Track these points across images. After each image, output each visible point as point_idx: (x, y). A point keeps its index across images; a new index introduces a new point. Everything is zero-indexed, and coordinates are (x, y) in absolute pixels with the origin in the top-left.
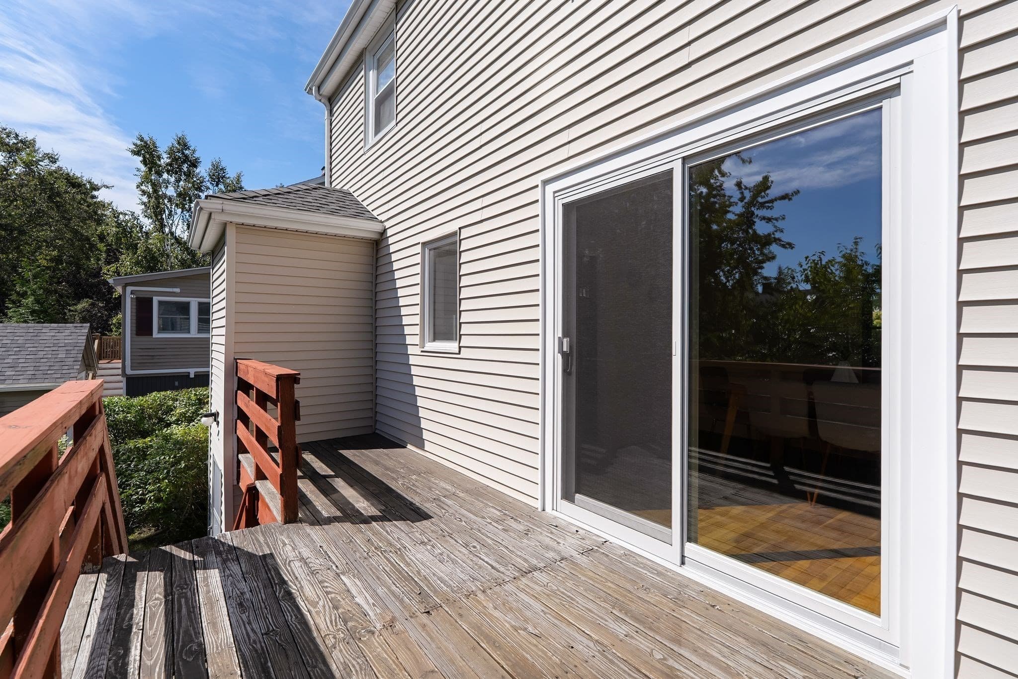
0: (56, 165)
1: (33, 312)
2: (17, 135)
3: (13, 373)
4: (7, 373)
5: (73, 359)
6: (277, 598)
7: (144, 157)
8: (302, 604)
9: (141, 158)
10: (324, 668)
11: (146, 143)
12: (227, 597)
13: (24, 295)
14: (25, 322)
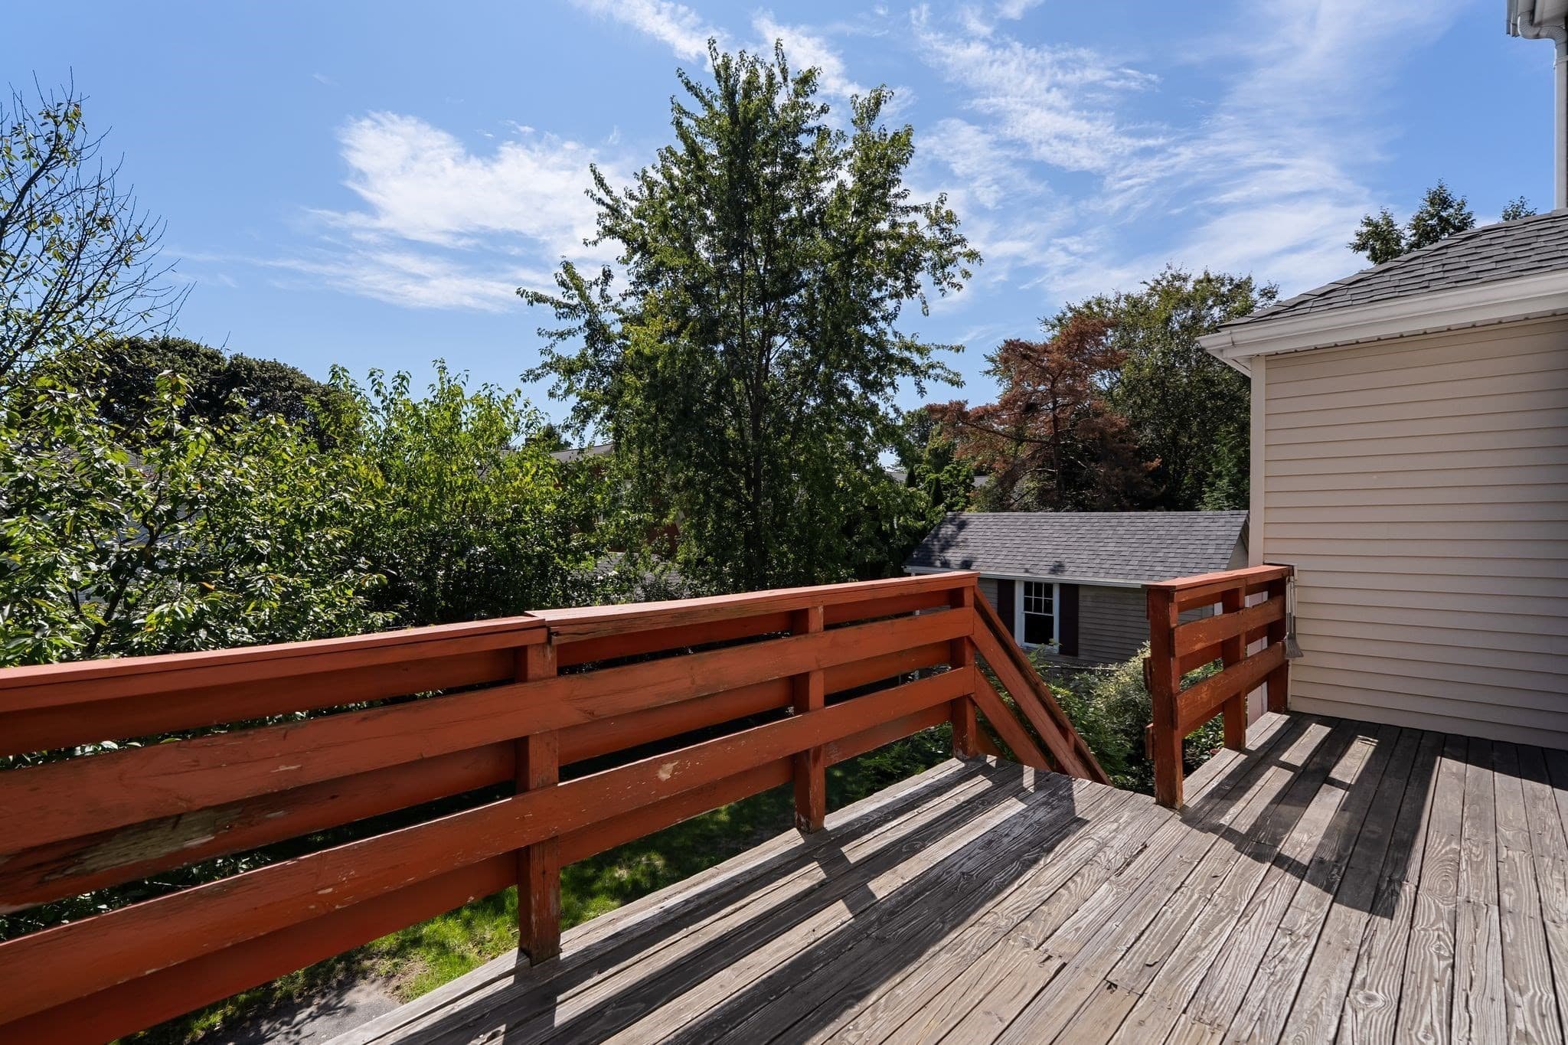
0: (1275, 300)
1: (1228, 497)
2: (1232, 280)
3: (1161, 569)
4: (1157, 569)
5: (1221, 556)
6: (1020, 856)
7: (1373, 249)
8: (1029, 876)
9: (1368, 253)
10: (946, 929)
11: (1376, 226)
12: (993, 830)
13: (1219, 476)
14: (1221, 509)
